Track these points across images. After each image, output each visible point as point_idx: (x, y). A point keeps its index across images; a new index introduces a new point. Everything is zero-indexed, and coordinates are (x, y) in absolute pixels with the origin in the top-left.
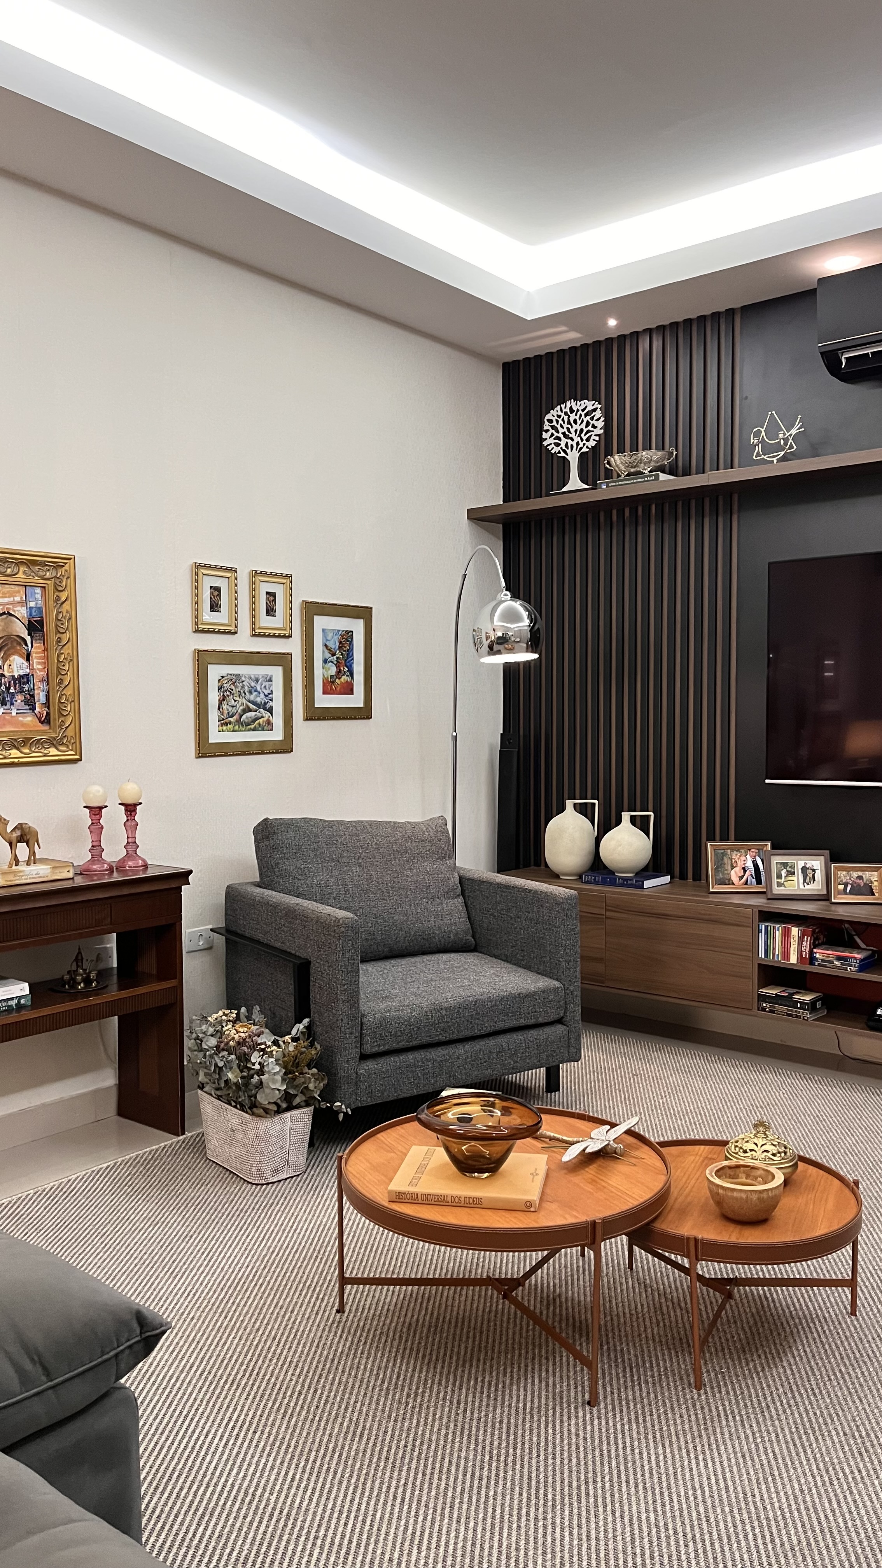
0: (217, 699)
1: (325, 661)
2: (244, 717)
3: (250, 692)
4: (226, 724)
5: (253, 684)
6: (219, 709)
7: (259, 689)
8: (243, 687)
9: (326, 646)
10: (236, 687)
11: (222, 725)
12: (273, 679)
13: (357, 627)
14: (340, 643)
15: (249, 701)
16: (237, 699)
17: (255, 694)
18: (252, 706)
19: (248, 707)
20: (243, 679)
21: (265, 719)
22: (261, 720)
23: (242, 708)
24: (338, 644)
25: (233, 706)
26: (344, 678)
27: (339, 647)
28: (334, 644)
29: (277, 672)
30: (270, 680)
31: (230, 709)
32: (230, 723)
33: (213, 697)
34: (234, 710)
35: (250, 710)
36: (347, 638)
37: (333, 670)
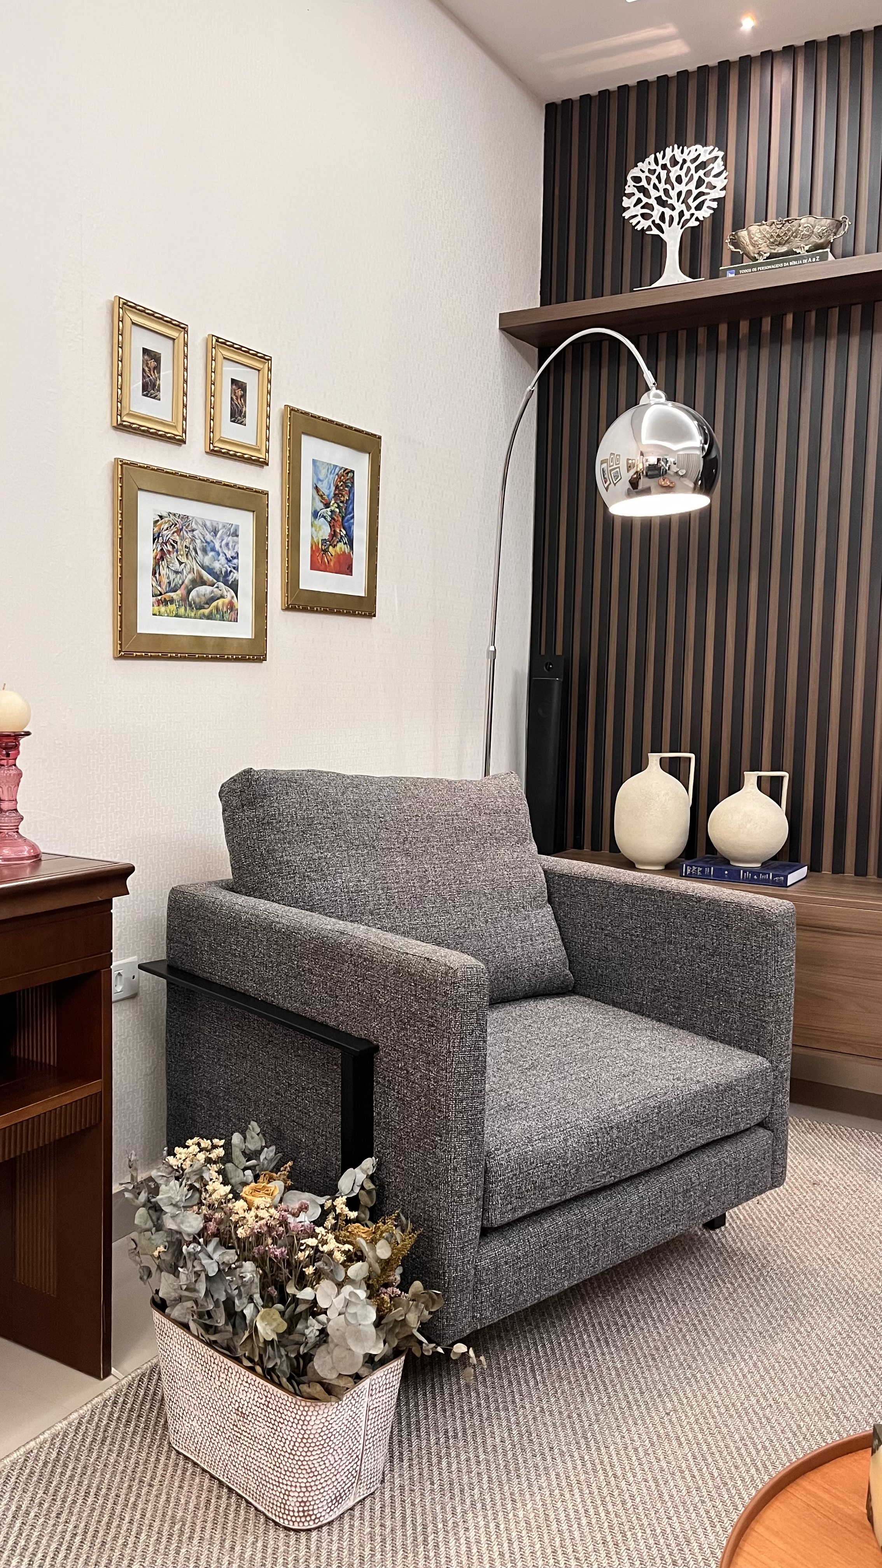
0: (152, 555)
1: (315, 514)
2: (193, 593)
3: (205, 551)
4: (165, 602)
5: (209, 537)
6: (154, 574)
7: (217, 547)
8: (193, 540)
9: (317, 488)
10: (183, 538)
11: (159, 603)
12: (240, 533)
13: (360, 464)
14: (337, 487)
15: (203, 568)
16: (183, 560)
17: (211, 554)
18: (206, 576)
19: (201, 577)
20: (194, 526)
21: (227, 600)
22: (220, 602)
23: (190, 576)
24: (333, 488)
25: (177, 572)
26: (341, 547)
27: (335, 494)
28: (328, 490)
29: (245, 521)
30: (235, 534)
31: (172, 576)
32: (172, 601)
33: (146, 552)
34: (178, 580)
35: (204, 583)
36: (346, 479)
37: (325, 531)
